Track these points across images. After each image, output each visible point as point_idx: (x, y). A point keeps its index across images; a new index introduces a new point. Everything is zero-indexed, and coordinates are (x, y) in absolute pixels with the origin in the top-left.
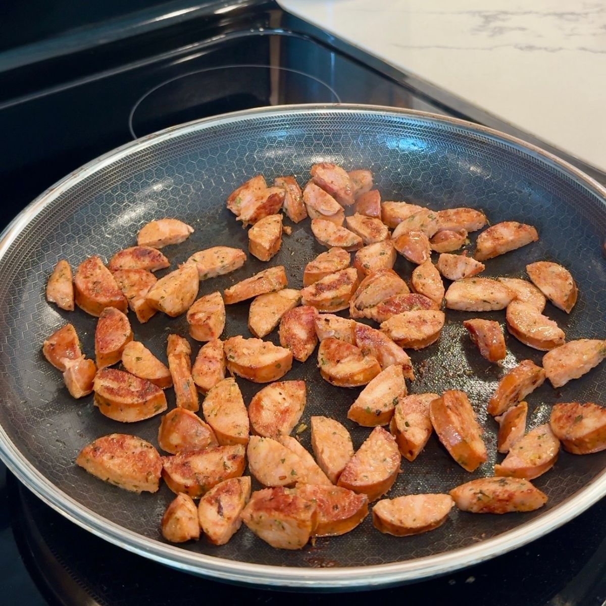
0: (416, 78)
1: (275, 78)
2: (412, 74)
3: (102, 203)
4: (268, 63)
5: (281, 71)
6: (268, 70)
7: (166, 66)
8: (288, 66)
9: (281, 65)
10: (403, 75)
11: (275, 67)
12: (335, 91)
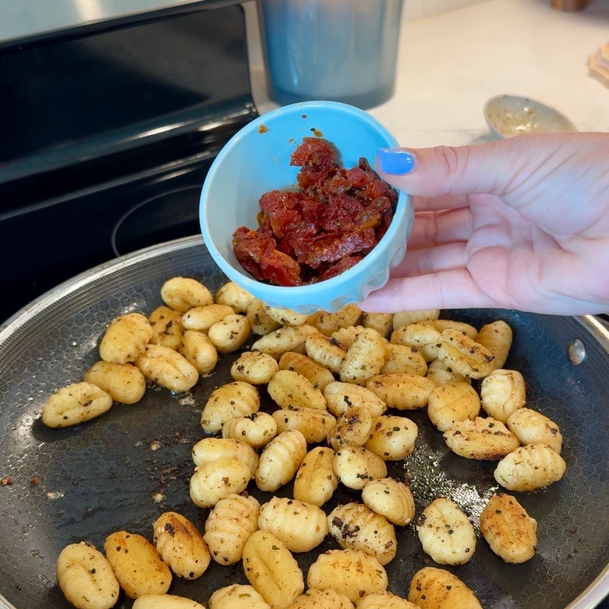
3: (57, 337)
7: (150, 184)
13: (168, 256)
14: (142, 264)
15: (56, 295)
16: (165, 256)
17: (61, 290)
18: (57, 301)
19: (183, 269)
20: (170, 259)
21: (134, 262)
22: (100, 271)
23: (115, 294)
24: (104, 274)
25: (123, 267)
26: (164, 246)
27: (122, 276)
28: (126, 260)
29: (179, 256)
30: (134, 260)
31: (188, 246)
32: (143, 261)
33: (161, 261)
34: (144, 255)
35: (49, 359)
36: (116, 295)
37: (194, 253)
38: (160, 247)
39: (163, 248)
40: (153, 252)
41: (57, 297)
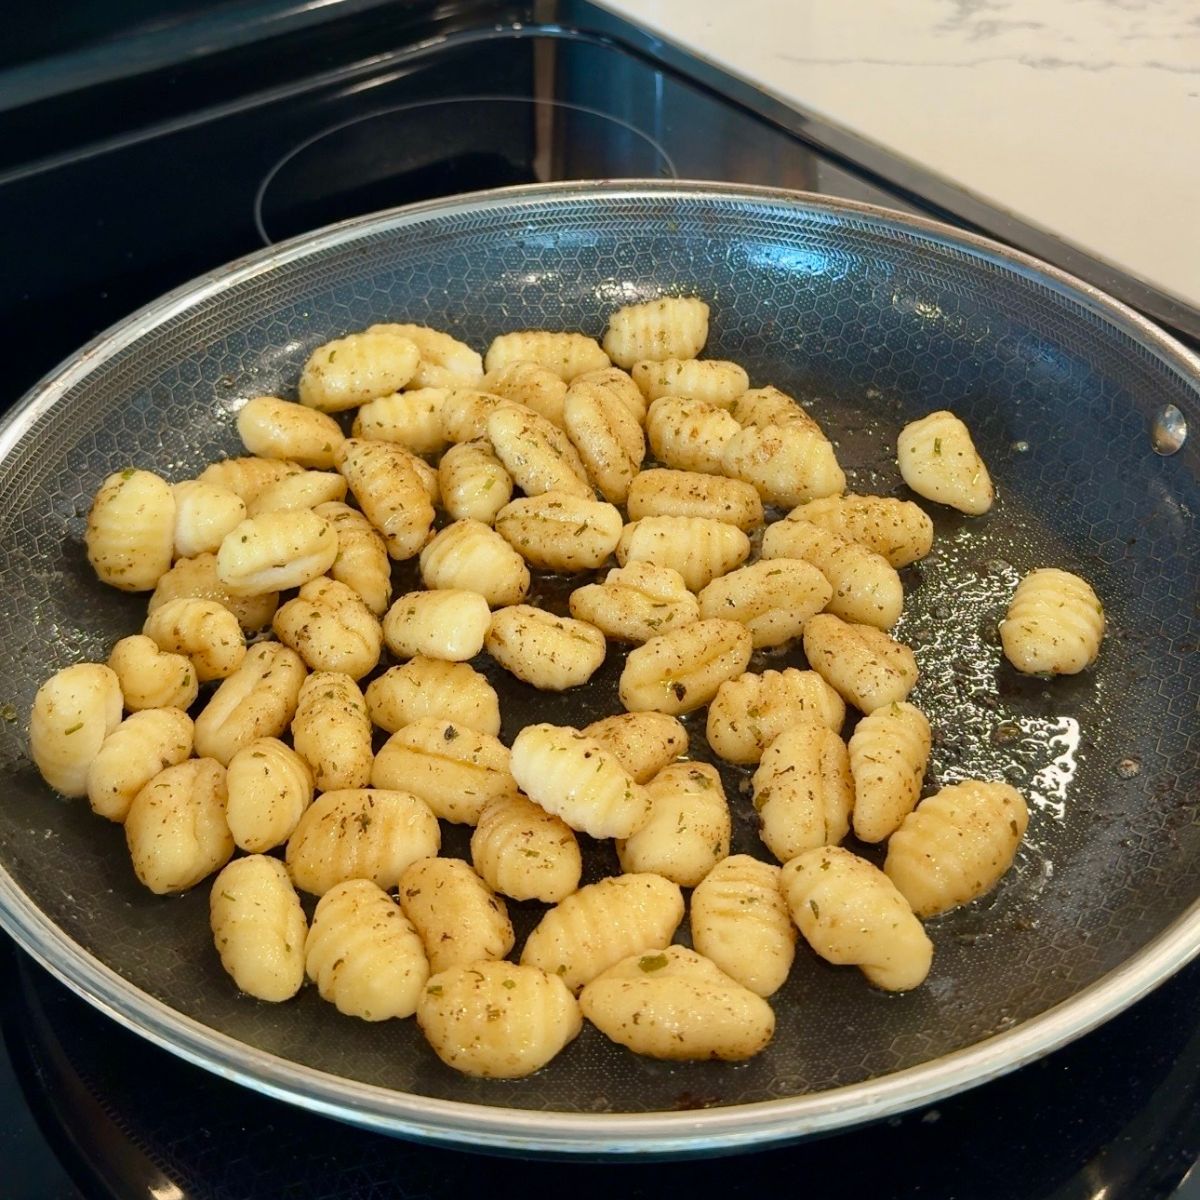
0: (825, 124)
1: (545, 123)
2: (815, 114)
4: (531, 92)
5: (556, 109)
6: (532, 107)
7: (329, 99)
8: (570, 99)
9: (556, 96)
10: (798, 116)
11: (545, 102)
12: (665, 148)
13: (360, 247)
14: (309, 260)
15: (144, 323)
16: (355, 245)
17: (153, 314)
18: (145, 336)
19: (389, 270)
20: (363, 250)
21: (295, 258)
22: (227, 275)
23: (257, 320)
24: (236, 281)
25: (272, 268)
26: (352, 225)
27: (270, 284)
28: (278, 253)
29: (382, 244)
30: (293, 254)
31: (400, 226)
32: (312, 255)
33: (347, 255)
34: (313, 243)
35: (137, 427)
36: (259, 323)
37: (410, 239)
38: (345, 228)
39: (353, 229)
40: (332, 236)
41: (144, 327)
